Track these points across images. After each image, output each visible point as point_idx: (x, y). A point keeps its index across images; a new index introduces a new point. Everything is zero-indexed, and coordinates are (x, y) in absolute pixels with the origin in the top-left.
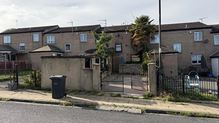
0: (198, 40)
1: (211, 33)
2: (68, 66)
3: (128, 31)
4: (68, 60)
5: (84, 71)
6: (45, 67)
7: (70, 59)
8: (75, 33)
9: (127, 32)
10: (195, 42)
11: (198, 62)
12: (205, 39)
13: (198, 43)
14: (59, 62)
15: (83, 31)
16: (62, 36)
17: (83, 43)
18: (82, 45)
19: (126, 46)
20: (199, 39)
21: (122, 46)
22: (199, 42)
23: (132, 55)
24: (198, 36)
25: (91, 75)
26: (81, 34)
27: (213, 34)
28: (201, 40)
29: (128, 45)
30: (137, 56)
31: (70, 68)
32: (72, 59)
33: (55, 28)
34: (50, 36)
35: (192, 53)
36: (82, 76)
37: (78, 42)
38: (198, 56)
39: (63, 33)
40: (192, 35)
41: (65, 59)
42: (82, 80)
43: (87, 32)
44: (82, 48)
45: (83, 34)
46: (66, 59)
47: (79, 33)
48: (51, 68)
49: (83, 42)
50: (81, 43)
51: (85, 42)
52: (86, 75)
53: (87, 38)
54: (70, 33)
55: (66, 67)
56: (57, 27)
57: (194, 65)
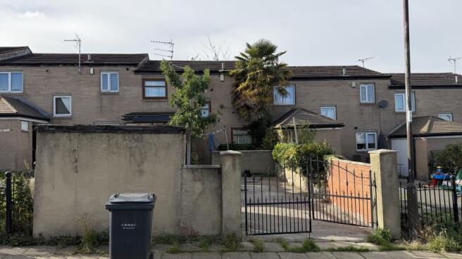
0: (367, 101)
1: (390, 88)
2: (138, 158)
3: (225, 73)
4: (137, 141)
5: (193, 173)
6: (51, 163)
7: (147, 136)
8: (86, 68)
9: (222, 76)
10: (361, 104)
11: (367, 146)
12: (379, 101)
13: (367, 108)
14: (104, 146)
15: (109, 65)
16: (46, 74)
17: (110, 96)
18: (105, 102)
19: (222, 107)
20: (369, 99)
21: (210, 107)
22: (368, 105)
23: (235, 129)
24: (366, 92)
25: (215, 185)
26: (102, 73)
27: (393, 91)
28: (372, 101)
29: (225, 105)
30: (245, 132)
31: (145, 165)
32: (154, 136)
33: (20, 54)
34: (10, 73)
35: (356, 128)
36: (187, 191)
37: (93, 92)
38: (367, 134)
39: (51, 68)
40: (355, 90)
41: (127, 136)
42: (184, 203)
43: (119, 68)
44: (103, 109)
45: (109, 74)
46: (131, 135)
47: (97, 69)
48: (76, 167)
49: (109, 94)
50: (103, 96)
51: (115, 94)
52: (198, 187)
53: (120, 83)
54: (71, 68)
55: (130, 162)
56: (26, 53)
57: (361, 152)
